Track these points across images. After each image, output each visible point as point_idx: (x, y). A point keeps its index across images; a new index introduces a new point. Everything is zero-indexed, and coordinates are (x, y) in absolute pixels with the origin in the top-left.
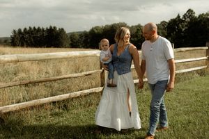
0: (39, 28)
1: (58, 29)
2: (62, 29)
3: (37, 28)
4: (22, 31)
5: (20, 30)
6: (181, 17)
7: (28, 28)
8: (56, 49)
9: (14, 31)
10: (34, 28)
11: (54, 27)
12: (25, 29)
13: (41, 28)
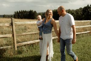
0: (25, 11)
1: (33, 11)
2: (35, 11)
3: (24, 11)
4: (18, 12)
5: (17, 12)
6: (89, 6)
7: (21, 11)
8: (33, 20)
9: (15, 12)
10: (23, 11)
11: (32, 11)
12: (20, 11)
13: (26, 11)
